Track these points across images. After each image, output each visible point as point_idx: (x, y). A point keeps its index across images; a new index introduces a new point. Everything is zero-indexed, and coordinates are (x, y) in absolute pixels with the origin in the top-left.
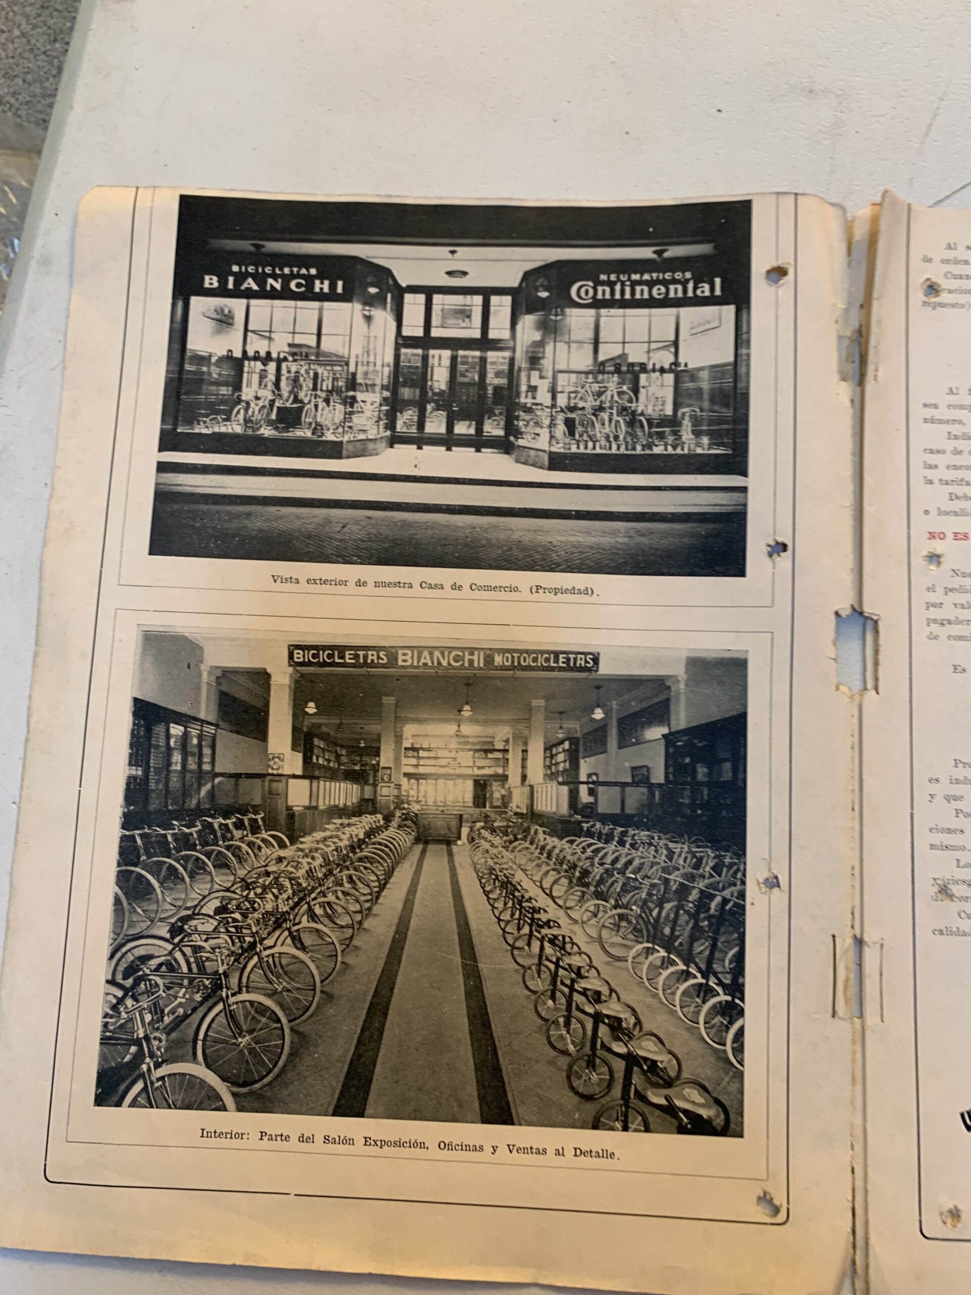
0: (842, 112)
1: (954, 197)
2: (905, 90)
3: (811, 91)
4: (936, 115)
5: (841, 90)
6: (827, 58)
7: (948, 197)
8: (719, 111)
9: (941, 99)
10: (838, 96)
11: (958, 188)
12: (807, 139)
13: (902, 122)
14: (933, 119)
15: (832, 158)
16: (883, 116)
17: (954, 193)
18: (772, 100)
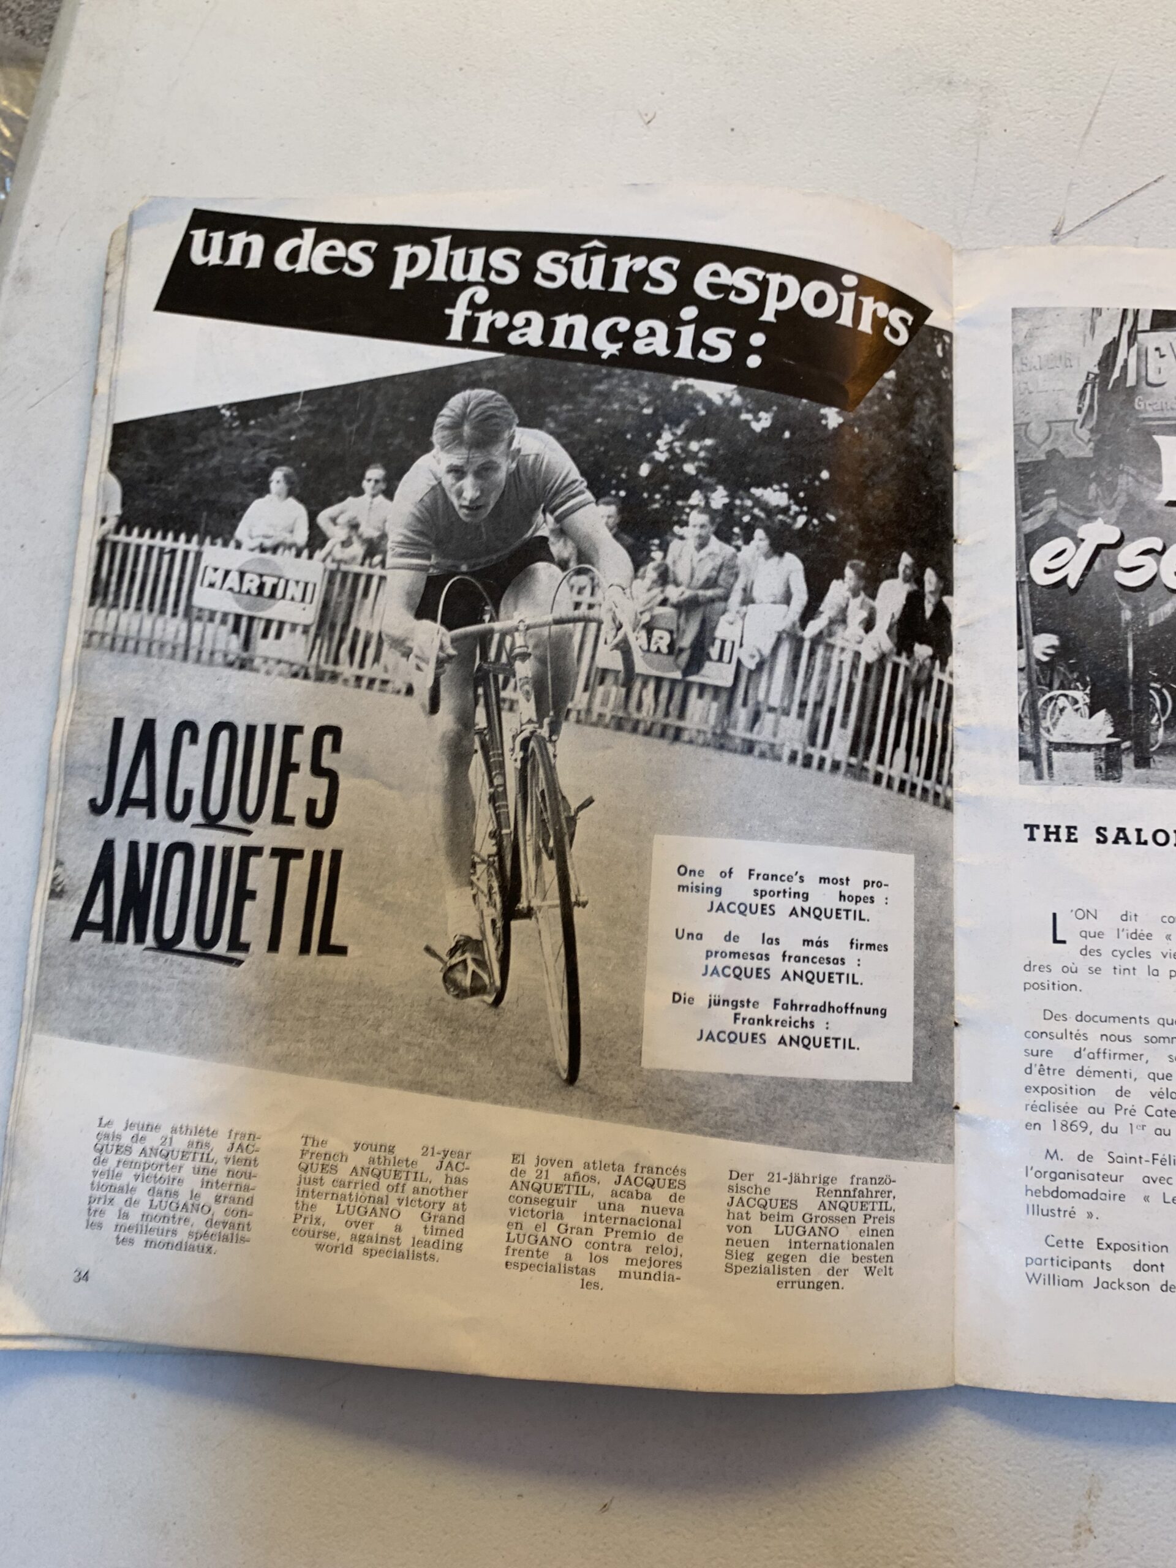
0: (987, 107)
4: (1096, 112)
5: (985, 81)
6: (967, 45)
7: (1113, 206)
9: (1103, 93)
10: (981, 89)
11: (1125, 195)
12: (946, 137)
13: (1057, 119)
14: (1094, 115)
15: (976, 160)
16: (1035, 111)
17: (1120, 201)
18: (904, 93)
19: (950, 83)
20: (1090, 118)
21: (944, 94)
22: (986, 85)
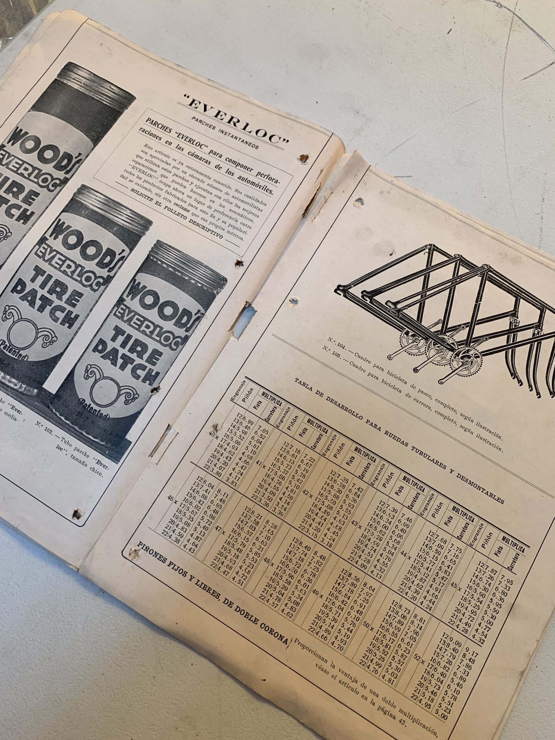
2: (395, 130)
3: (357, 112)
8: (317, 103)
13: (387, 141)
14: (400, 146)
20: (398, 146)
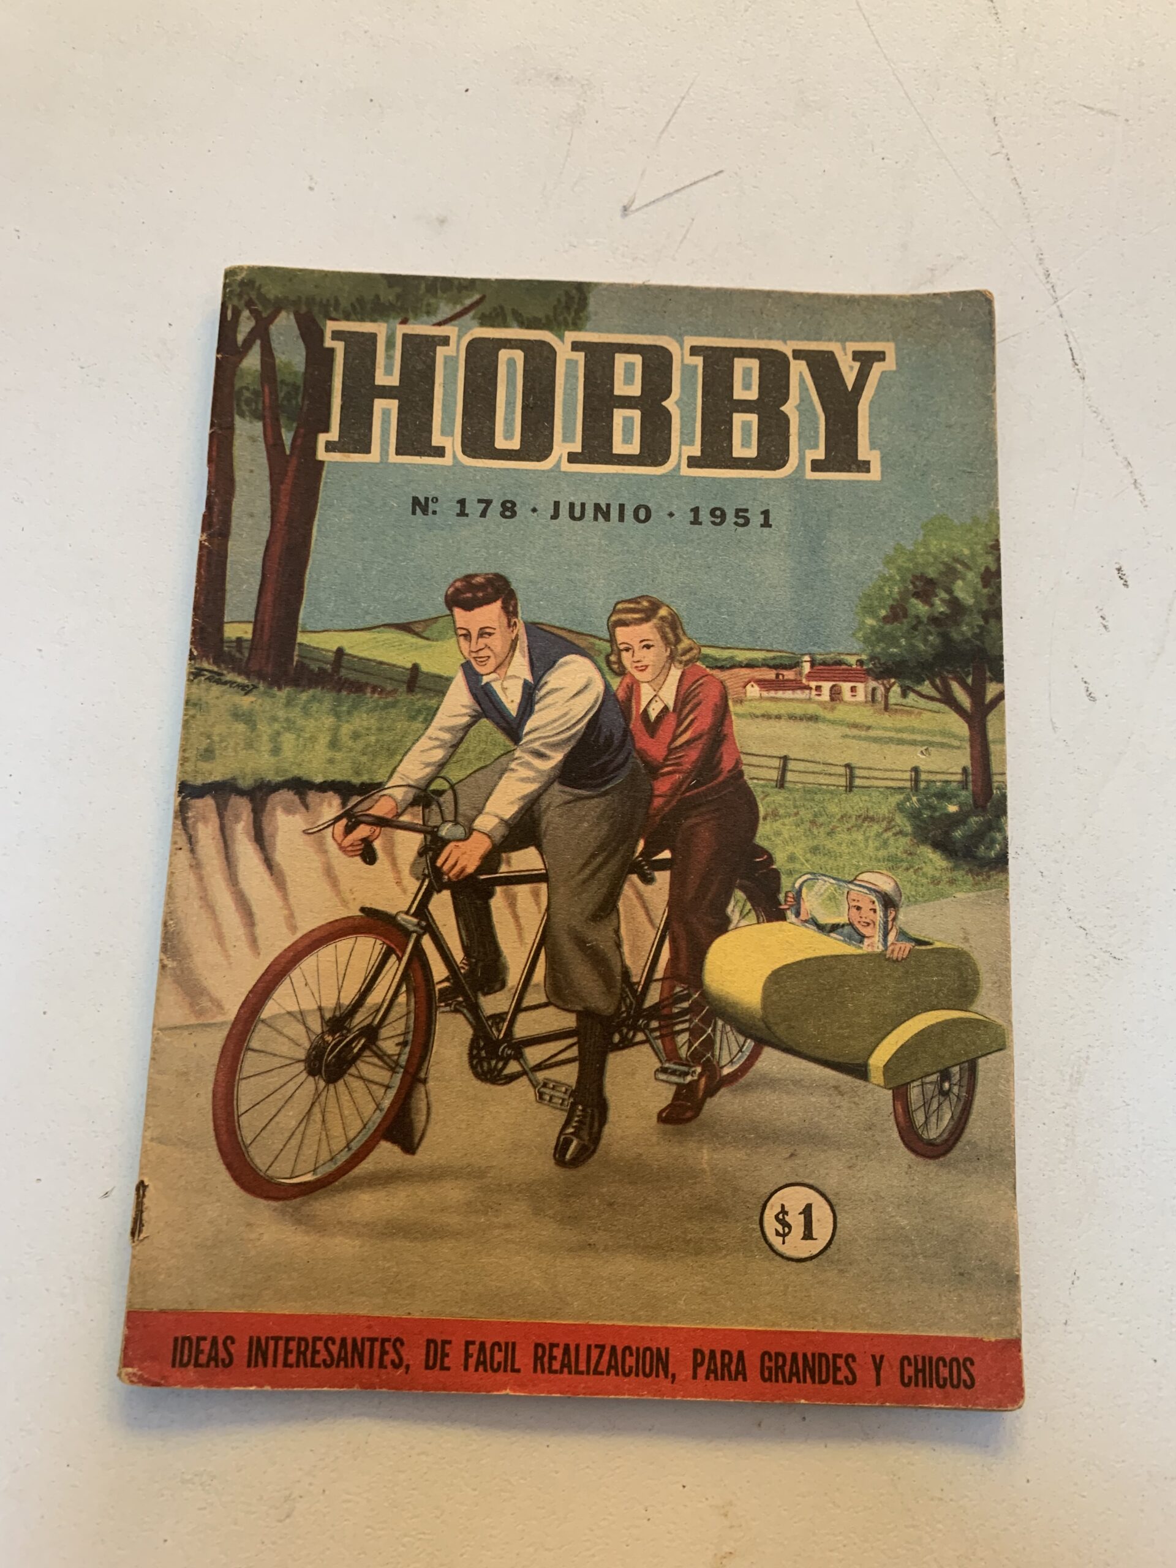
0: (585, 101)
1: (683, 192)
4: (675, 113)
5: (587, 80)
6: (577, 49)
7: (677, 191)
9: (683, 98)
10: (582, 86)
11: (688, 183)
12: (547, 123)
15: (569, 144)
16: (624, 108)
17: (683, 188)
18: (518, 83)
19: (557, 78)
21: (551, 87)
22: (586, 82)
